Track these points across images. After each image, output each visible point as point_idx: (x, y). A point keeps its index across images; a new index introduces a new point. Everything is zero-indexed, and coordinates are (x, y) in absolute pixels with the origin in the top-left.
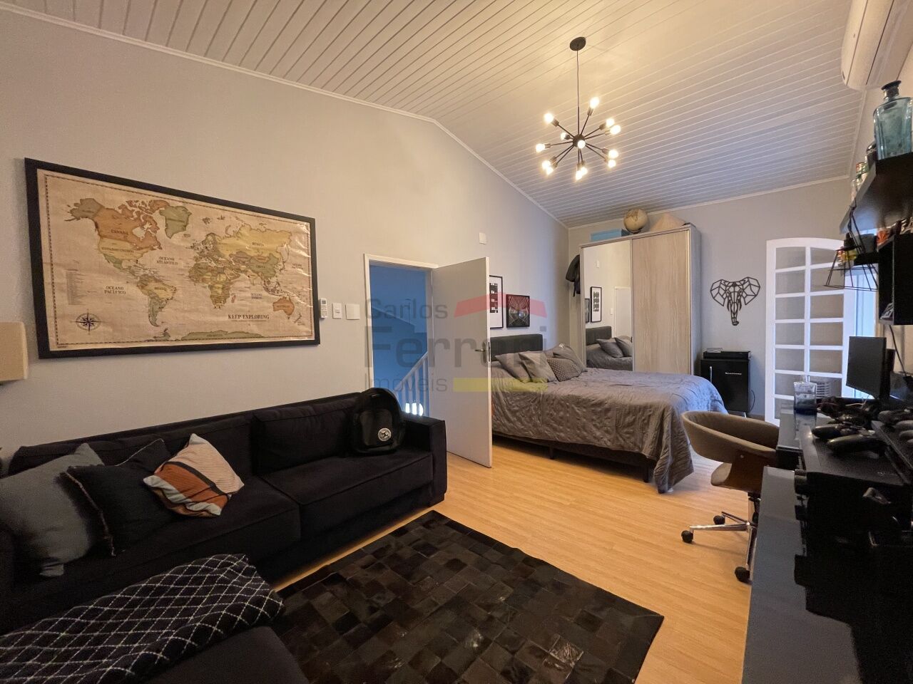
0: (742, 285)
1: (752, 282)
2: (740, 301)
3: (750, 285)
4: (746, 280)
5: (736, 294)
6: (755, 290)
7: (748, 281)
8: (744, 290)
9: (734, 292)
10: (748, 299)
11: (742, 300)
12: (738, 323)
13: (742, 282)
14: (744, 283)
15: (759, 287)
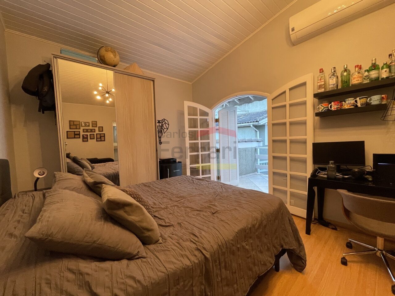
0: (162, 122)
1: (166, 122)
2: (161, 131)
3: (165, 123)
4: (164, 120)
5: (160, 127)
6: (167, 125)
7: (165, 121)
8: (163, 125)
9: (159, 126)
10: (165, 130)
11: (163, 131)
12: (162, 143)
13: (162, 121)
14: (163, 122)
15: (169, 125)
